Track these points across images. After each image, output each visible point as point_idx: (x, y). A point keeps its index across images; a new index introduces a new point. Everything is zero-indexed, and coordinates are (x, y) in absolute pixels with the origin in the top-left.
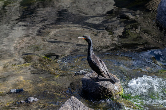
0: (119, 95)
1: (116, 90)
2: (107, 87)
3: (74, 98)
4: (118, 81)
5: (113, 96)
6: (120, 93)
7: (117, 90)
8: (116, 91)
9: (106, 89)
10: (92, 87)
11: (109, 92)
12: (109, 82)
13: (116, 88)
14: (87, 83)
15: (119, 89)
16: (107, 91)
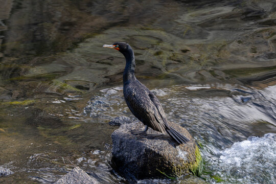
0: (188, 171)
1: (181, 158)
2: (161, 153)
3: (80, 171)
4: (186, 140)
5: (175, 171)
6: (192, 166)
7: (185, 160)
8: (182, 161)
9: (159, 155)
10: (131, 150)
11: (166, 164)
12: (166, 142)
13: (182, 155)
14: (121, 142)
15: (188, 156)
16: (162, 160)
